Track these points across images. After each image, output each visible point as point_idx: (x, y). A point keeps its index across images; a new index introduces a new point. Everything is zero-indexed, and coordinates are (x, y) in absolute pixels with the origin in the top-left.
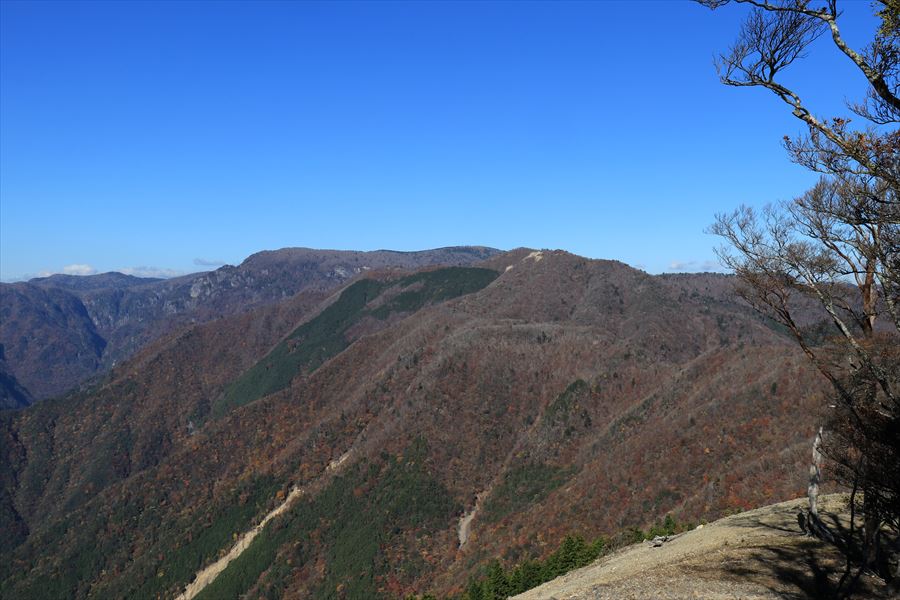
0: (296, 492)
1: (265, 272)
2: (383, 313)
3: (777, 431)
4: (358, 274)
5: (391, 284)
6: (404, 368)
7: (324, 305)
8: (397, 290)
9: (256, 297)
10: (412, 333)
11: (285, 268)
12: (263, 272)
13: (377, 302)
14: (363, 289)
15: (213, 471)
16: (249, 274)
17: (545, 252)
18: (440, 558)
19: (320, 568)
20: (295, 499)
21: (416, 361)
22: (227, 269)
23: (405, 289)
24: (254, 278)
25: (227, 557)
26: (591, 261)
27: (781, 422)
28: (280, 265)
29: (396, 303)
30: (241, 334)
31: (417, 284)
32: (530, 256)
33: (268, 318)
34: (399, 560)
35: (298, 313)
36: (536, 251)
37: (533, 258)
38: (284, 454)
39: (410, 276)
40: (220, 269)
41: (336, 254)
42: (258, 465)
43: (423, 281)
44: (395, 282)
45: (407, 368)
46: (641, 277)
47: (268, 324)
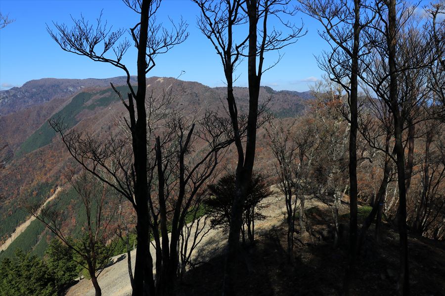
0: (59, 189)
1: (34, 90)
2: (92, 107)
3: (266, 154)
4: (79, 90)
5: (95, 94)
6: (104, 132)
7: (64, 105)
8: (99, 96)
9: (31, 102)
10: (107, 116)
11: (44, 88)
12: (33, 90)
13: (89, 102)
14: (82, 97)
15: (18, 183)
16: (26, 91)
17: (165, 78)
18: (126, 213)
19: (73, 221)
20: (59, 192)
21: (109, 129)
22: (15, 89)
23: (102, 96)
24: (29, 93)
25: (30, 220)
26: (185, 82)
27: (267, 150)
28: (41, 87)
29: (98, 103)
30: (26, 120)
31: (107, 94)
32: (158, 80)
33: (38, 111)
34: (108, 215)
35: (52, 109)
36: (161, 78)
37: (159, 81)
38: (52, 173)
39: (104, 90)
40: (11, 89)
41: (68, 81)
42: (40, 179)
43: (110, 92)
44: (97, 93)
45: (106, 132)
46: (207, 89)
47: (39, 115)
